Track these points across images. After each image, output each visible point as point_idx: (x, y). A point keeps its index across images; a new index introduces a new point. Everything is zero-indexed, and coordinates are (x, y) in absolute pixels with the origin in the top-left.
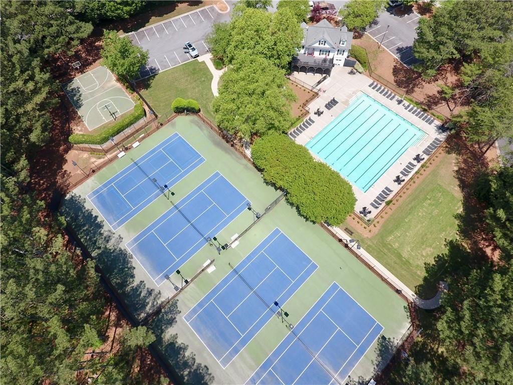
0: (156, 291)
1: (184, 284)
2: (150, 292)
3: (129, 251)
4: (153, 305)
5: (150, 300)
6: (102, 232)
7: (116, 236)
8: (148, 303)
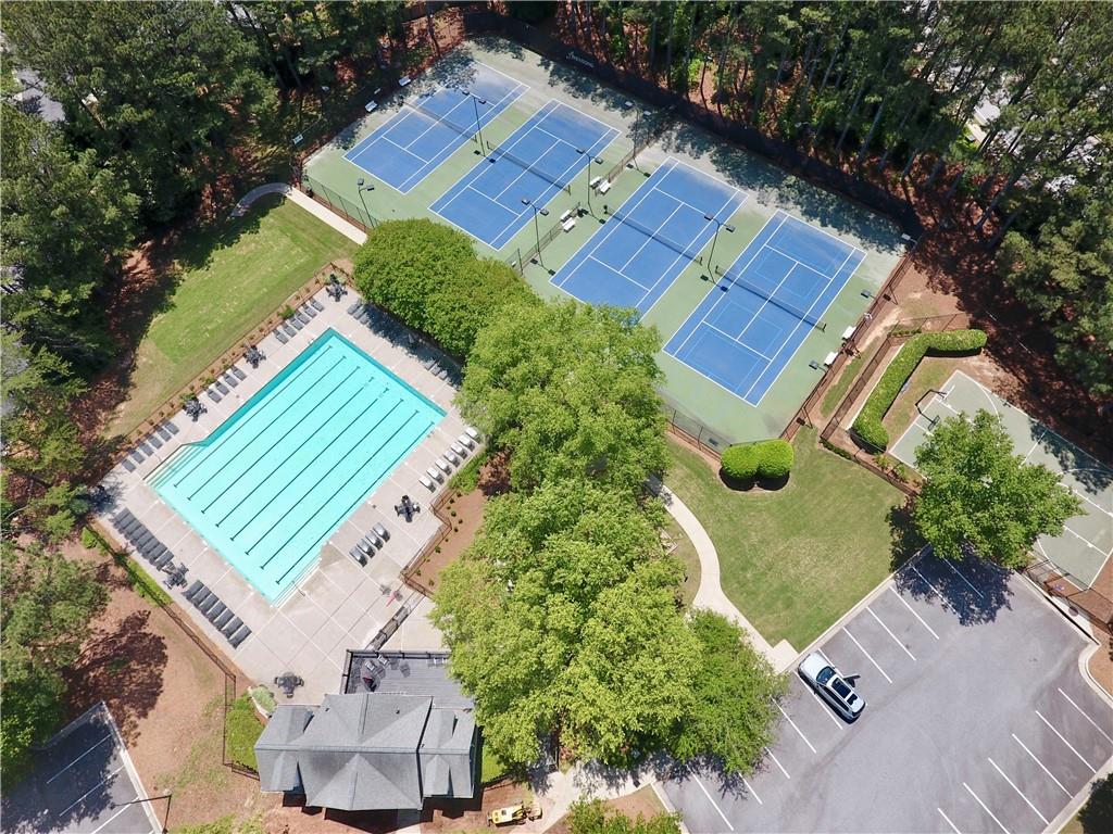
0: (670, 151)
1: (632, 163)
2: (679, 149)
3: (738, 190)
4: (669, 137)
5: (675, 142)
6: (799, 207)
7: (772, 205)
8: (677, 139)
